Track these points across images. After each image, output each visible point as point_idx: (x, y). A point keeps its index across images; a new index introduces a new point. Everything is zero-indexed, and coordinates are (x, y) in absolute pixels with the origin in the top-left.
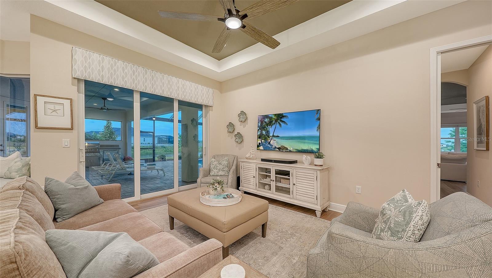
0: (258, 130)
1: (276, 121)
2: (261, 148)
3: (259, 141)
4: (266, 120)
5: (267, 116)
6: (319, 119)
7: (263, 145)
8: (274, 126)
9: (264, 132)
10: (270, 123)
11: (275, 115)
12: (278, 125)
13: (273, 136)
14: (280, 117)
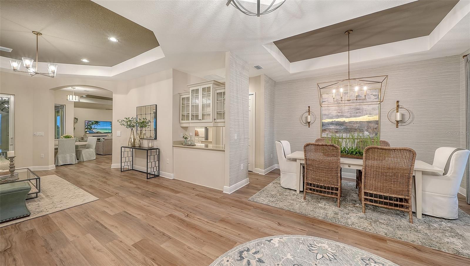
0: (85, 126)
1: (95, 123)
2: (88, 132)
3: (86, 130)
4: (90, 123)
5: (90, 121)
6: (111, 124)
7: (88, 131)
8: (94, 125)
9: (89, 127)
10: (93, 124)
11: (95, 121)
12: (96, 125)
13: (94, 128)
14: (97, 122)
